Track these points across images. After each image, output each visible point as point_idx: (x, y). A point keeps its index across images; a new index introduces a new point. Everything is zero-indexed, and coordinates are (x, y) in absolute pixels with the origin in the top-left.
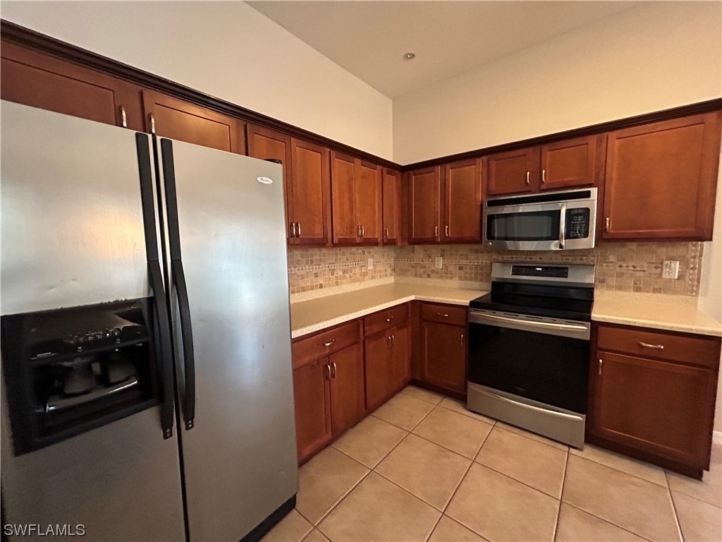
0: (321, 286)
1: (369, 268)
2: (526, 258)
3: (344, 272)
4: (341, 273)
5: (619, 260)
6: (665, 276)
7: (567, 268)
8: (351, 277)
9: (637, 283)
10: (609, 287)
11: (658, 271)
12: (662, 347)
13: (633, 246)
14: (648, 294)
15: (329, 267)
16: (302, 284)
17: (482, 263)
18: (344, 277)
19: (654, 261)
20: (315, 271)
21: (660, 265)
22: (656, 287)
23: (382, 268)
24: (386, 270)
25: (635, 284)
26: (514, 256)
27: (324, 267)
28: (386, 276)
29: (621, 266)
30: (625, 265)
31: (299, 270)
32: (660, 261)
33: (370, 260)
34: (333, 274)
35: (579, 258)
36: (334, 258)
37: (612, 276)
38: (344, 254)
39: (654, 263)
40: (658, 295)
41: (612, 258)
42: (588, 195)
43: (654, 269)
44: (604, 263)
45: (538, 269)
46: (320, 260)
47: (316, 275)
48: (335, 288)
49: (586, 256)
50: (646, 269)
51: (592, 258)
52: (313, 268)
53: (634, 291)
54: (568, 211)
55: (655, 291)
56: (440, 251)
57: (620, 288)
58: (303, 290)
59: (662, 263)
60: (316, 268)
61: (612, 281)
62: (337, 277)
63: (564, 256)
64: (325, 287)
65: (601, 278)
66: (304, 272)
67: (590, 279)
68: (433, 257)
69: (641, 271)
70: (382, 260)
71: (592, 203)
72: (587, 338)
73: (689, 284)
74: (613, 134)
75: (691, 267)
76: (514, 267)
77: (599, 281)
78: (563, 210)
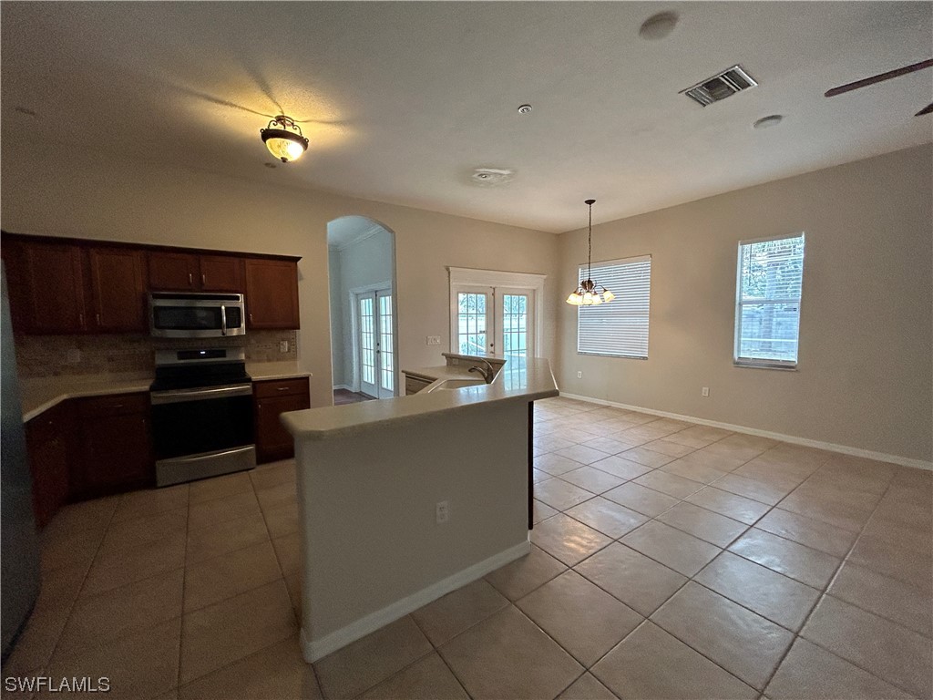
5: (257, 342)
6: (282, 350)
9: (269, 356)
10: (254, 361)
11: (278, 348)
12: (288, 388)
13: (264, 333)
19: (275, 342)
21: (278, 344)
22: (278, 358)
25: (267, 357)
29: (258, 346)
30: (260, 345)
32: (278, 342)
35: (234, 342)
37: (254, 353)
40: (279, 362)
41: (253, 341)
42: (238, 298)
43: (276, 347)
44: (251, 344)
45: (202, 353)
49: (240, 340)
50: (272, 347)
54: (226, 308)
55: (278, 360)
57: (259, 361)
61: (255, 357)
67: (243, 357)
69: (269, 348)
71: (241, 303)
72: (251, 393)
73: (293, 354)
74: (247, 261)
75: (293, 343)
76: (179, 353)
77: (247, 357)
78: (223, 308)
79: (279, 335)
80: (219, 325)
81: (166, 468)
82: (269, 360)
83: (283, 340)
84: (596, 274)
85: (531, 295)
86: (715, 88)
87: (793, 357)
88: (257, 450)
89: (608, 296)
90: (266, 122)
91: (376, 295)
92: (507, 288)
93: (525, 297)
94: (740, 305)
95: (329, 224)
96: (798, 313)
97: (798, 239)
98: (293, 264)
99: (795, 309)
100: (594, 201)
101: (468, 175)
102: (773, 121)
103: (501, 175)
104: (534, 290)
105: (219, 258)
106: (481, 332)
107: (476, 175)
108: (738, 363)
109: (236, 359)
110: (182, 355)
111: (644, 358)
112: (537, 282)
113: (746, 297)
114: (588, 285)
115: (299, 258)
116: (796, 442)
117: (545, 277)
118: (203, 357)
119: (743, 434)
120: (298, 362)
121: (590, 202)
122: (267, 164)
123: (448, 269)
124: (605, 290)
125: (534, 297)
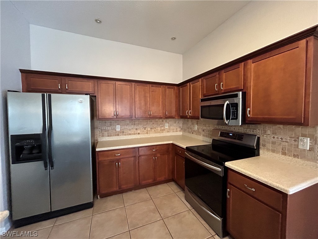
0: (139, 134)
1: (166, 128)
2: (228, 128)
3: (151, 129)
4: (149, 129)
5: (273, 134)
6: (301, 147)
7: (243, 135)
8: (155, 131)
9: (284, 149)
10: (268, 150)
11: (296, 143)
12: (254, 190)
14: (290, 158)
15: (143, 126)
16: (130, 132)
17: (211, 129)
18: (151, 131)
19: (293, 136)
20: (136, 128)
21: (296, 140)
22: (295, 154)
23: (174, 128)
24: (177, 129)
25: (282, 150)
26: (223, 127)
27: (140, 126)
28: (177, 131)
29: (274, 138)
30: (276, 137)
31: (128, 127)
32: (297, 137)
33: (167, 124)
34: (145, 129)
35: (252, 130)
36: (146, 123)
37: (269, 143)
38: (151, 121)
39: (293, 138)
40: (296, 159)
41: (269, 132)
43: (294, 141)
44: (265, 134)
45: (230, 134)
46: (139, 124)
47: (136, 129)
48: (146, 135)
49: (255, 129)
50: (288, 141)
51: (258, 131)
52: (135, 127)
53: (282, 154)
55: (295, 156)
56: (196, 122)
57: (273, 151)
58: (130, 134)
59: (298, 138)
60: (137, 127)
61: (270, 146)
62: (147, 131)
63: (245, 128)
64: (141, 134)
65: (263, 143)
66: (131, 128)
67: (254, 143)
68: (194, 124)
69: (286, 142)
70: (174, 125)
71: (239, 100)
72: (222, 175)
74: (251, 61)
78: (225, 104)
82: (284, 154)
83: (304, 136)
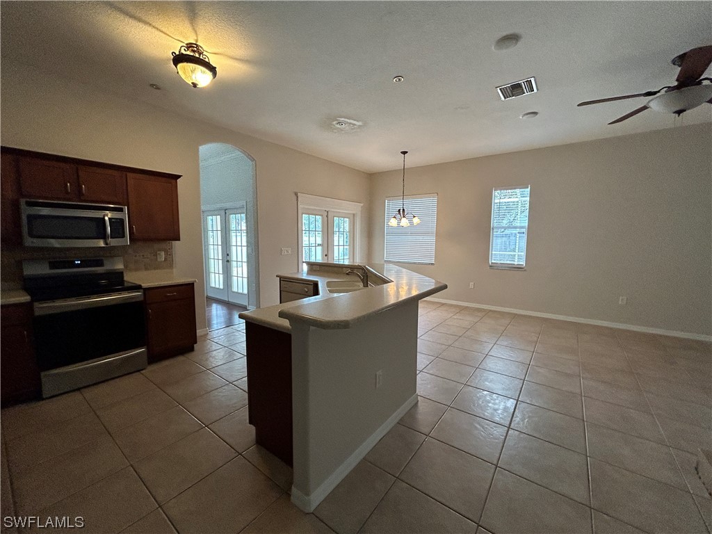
6: (158, 260)
7: (104, 260)
10: (132, 270)
11: (155, 257)
12: (176, 294)
22: (155, 267)
25: (145, 266)
32: (155, 252)
39: (152, 253)
42: (121, 210)
44: (126, 254)
45: (76, 262)
50: (149, 257)
54: (109, 219)
61: (132, 266)
67: (120, 266)
71: (125, 216)
72: (142, 299)
73: (169, 263)
74: (130, 175)
75: (169, 254)
76: (50, 263)
77: (126, 267)
78: (106, 218)
79: (156, 246)
80: (103, 236)
81: (51, 378)
82: (146, 269)
83: (160, 250)
84: (409, 204)
85: (352, 218)
86: (516, 89)
87: (523, 263)
88: (149, 350)
89: (416, 221)
90: (177, 47)
91: (225, 213)
92: (337, 212)
93: (347, 219)
94: (493, 229)
95: (201, 148)
96: (525, 236)
97: (526, 190)
98: (173, 181)
99: (523, 233)
100: (407, 152)
101: (329, 122)
102: (532, 115)
103: (354, 125)
104: (354, 214)
105: (99, 170)
106: (318, 245)
107: (335, 123)
108: (491, 266)
109: (112, 268)
110: (53, 265)
111: (432, 264)
112: (357, 208)
113: (495, 225)
114: (402, 212)
115: (179, 176)
116: (523, 313)
117: (362, 205)
118: (78, 266)
119: (499, 312)
120: (174, 270)
121: (404, 153)
122: (152, 85)
123: (296, 194)
124: (414, 217)
125: (354, 220)
